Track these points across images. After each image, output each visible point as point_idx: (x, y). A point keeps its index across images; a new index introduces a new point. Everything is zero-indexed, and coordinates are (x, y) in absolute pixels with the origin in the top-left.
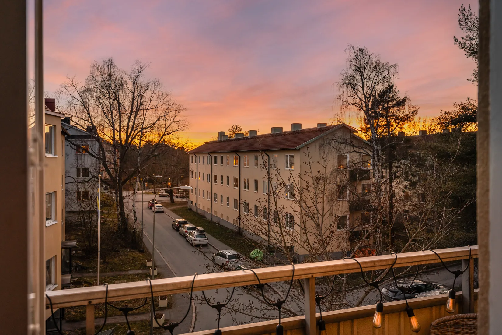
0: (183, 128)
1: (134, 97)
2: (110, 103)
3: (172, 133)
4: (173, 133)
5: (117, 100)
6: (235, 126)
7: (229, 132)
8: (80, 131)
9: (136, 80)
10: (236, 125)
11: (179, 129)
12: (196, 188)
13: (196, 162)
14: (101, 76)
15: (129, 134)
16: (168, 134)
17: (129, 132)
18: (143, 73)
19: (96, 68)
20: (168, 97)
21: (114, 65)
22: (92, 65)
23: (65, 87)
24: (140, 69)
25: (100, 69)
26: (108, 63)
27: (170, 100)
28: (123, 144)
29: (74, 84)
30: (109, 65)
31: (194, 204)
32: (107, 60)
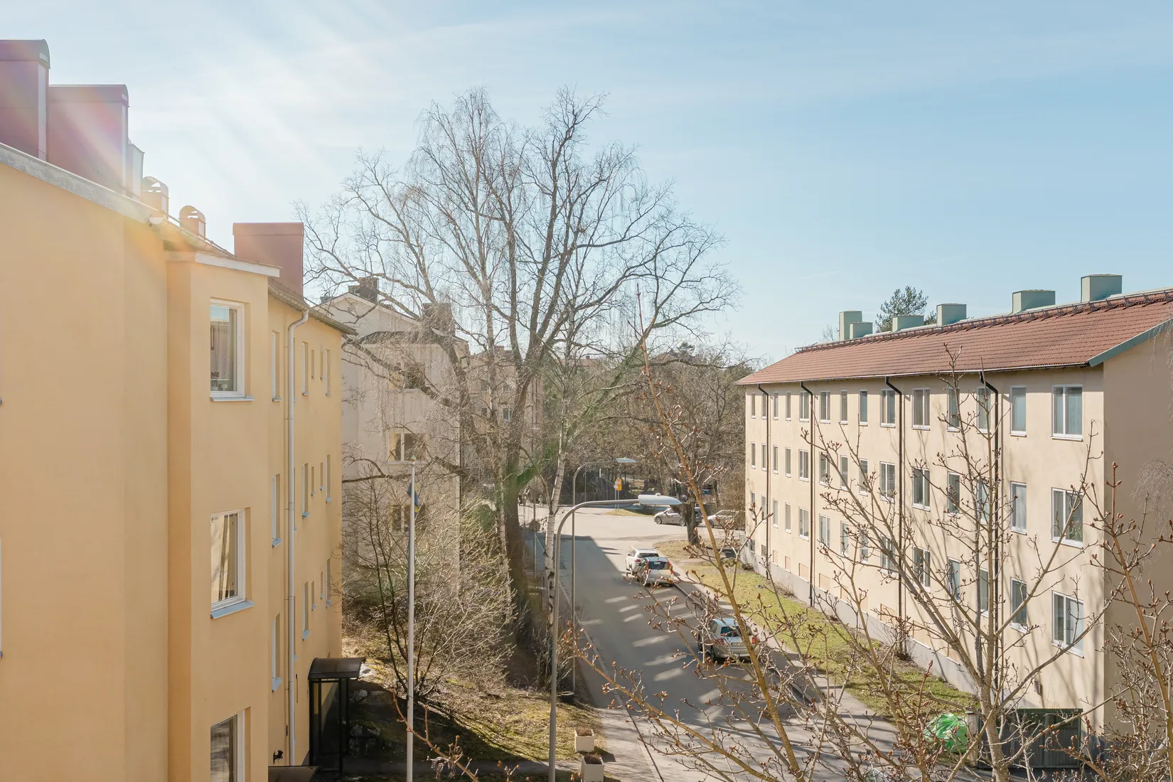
0: (717, 302)
1: (554, 207)
2: (477, 229)
3: (677, 318)
4: (682, 320)
5: (503, 218)
6: (903, 292)
7: (883, 314)
8: (398, 318)
9: (559, 154)
10: (908, 289)
11: (701, 307)
12: (763, 498)
13: (766, 412)
14: (452, 148)
15: (539, 327)
16: (667, 322)
17: (540, 320)
18: (580, 130)
19: (435, 124)
20: (660, 202)
21: (489, 111)
22: (426, 116)
23: (355, 189)
24: (571, 118)
25: (446, 126)
26: (470, 106)
27: (670, 212)
28: (523, 356)
29: (380, 178)
30: (476, 113)
31: (758, 551)
32: (467, 96)
